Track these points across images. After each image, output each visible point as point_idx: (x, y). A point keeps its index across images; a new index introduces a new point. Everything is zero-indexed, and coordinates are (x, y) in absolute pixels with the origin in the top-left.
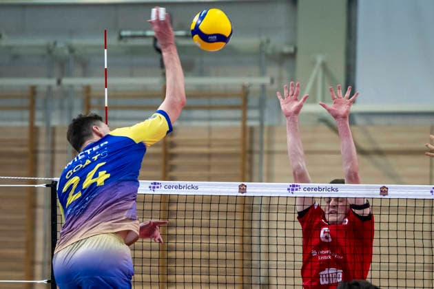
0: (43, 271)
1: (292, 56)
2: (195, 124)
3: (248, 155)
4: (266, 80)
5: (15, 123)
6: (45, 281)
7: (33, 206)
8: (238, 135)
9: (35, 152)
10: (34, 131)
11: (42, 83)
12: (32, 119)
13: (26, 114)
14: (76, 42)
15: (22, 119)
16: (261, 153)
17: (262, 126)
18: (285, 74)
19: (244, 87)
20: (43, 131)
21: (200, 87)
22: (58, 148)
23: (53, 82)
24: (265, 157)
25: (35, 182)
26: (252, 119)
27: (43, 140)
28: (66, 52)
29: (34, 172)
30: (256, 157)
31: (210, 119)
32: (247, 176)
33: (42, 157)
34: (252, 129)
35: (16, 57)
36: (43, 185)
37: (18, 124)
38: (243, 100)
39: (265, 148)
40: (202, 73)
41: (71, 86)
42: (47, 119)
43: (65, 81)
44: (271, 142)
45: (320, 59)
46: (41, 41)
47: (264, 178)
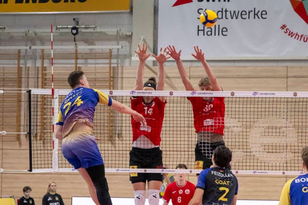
0: (24, 129)
1: (131, 36)
2: (89, 66)
3: (112, 79)
4: (120, 47)
5: (11, 66)
6: (26, 133)
7: (20, 101)
8: (108, 70)
9: (20, 78)
10: (20, 69)
11: (23, 48)
12: (19, 63)
13: (16, 62)
14: (37, 30)
15: (14, 64)
16: (117, 78)
17: (118, 66)
18: (127, 44)
19: (110, 50)
20: (24, 69)
21: (91, 50)
22: (30, 76)
23: (28, 48)
24: (120, 80)
25: (21, 90)
26: (113, 63)
27: (23, 73)
28: (33, 35)
29: (20, 86)
30: (116, 79)
31: (96, 64)
32: (112, 88)
33: (23, 80)
34: (114, 67)
35: (12, 37)
36: (25, 92)
37: (13, 66)
38: (110, 56)
39: (120, 76)
40: (92, 44)
41: (36, 49)
42: (25, 64)
43: (33, 47)
44: (122, 73)
45: (142, 38)
46: (23, 30)
47: (119, 88)
